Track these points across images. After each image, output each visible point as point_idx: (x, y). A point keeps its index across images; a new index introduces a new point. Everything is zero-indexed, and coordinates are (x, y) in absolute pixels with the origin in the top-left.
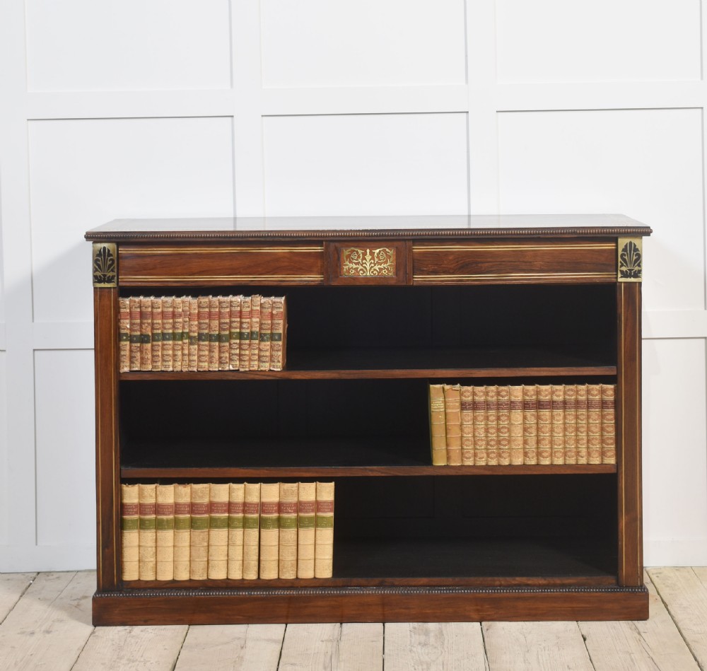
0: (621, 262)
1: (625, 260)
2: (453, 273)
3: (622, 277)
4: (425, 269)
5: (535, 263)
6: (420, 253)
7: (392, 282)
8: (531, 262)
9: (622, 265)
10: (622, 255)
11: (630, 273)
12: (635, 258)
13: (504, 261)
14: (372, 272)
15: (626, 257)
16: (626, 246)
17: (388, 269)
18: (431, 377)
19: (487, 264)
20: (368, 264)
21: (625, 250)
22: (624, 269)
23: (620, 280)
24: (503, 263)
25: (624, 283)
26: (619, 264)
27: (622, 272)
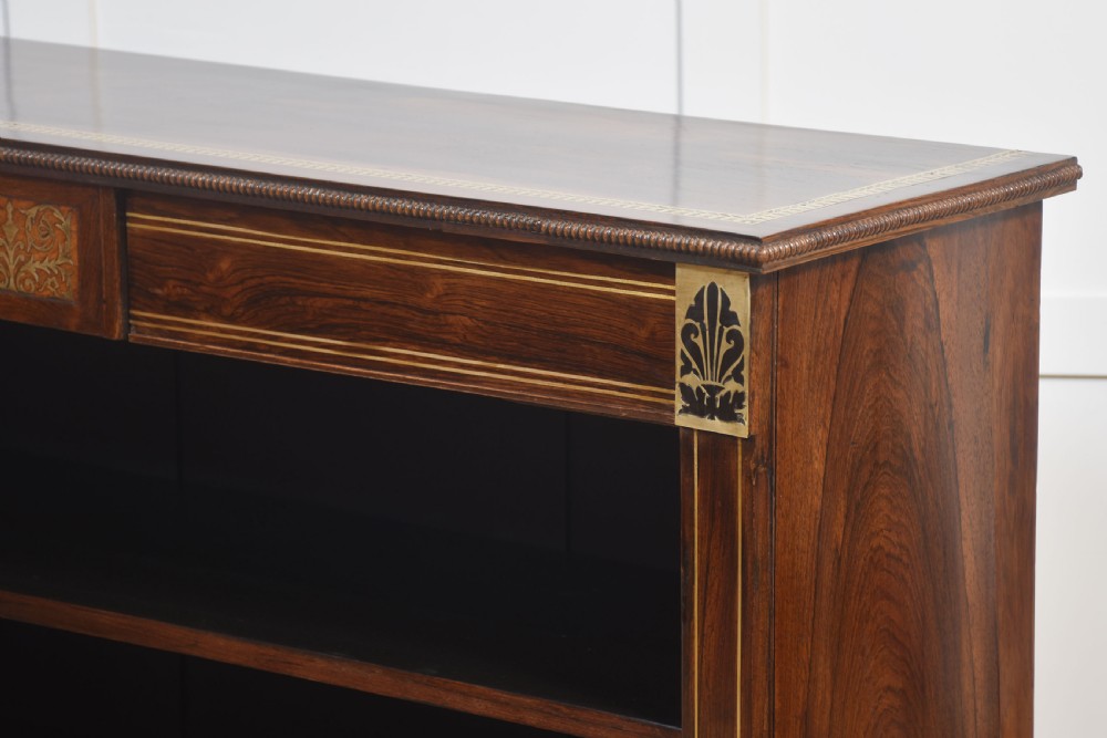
0: (683, 355)
1: (693, 348)
2: (231, 319)
3: (685, 410)
4: (159, 291)
5: (451, 319)
6: (145, 235)
7: (72, 324)
8: (436, 313)
9: (686, 370)
10: (688, 330)
11: (712, 400)
12: (725, 346)
13: (365, 300)
14: (22, 281)
15: (699, 341)
16: (699, 298)
17: (59, 277)
18: (187, 651)
19: (319, 302)
20: (11, 253)
21: (694, 312)
22: (693, 381)
23: (683, 420)
24: (364, 306)
25: (700, 432)
26: (679, 363)
27: (685, 389)
